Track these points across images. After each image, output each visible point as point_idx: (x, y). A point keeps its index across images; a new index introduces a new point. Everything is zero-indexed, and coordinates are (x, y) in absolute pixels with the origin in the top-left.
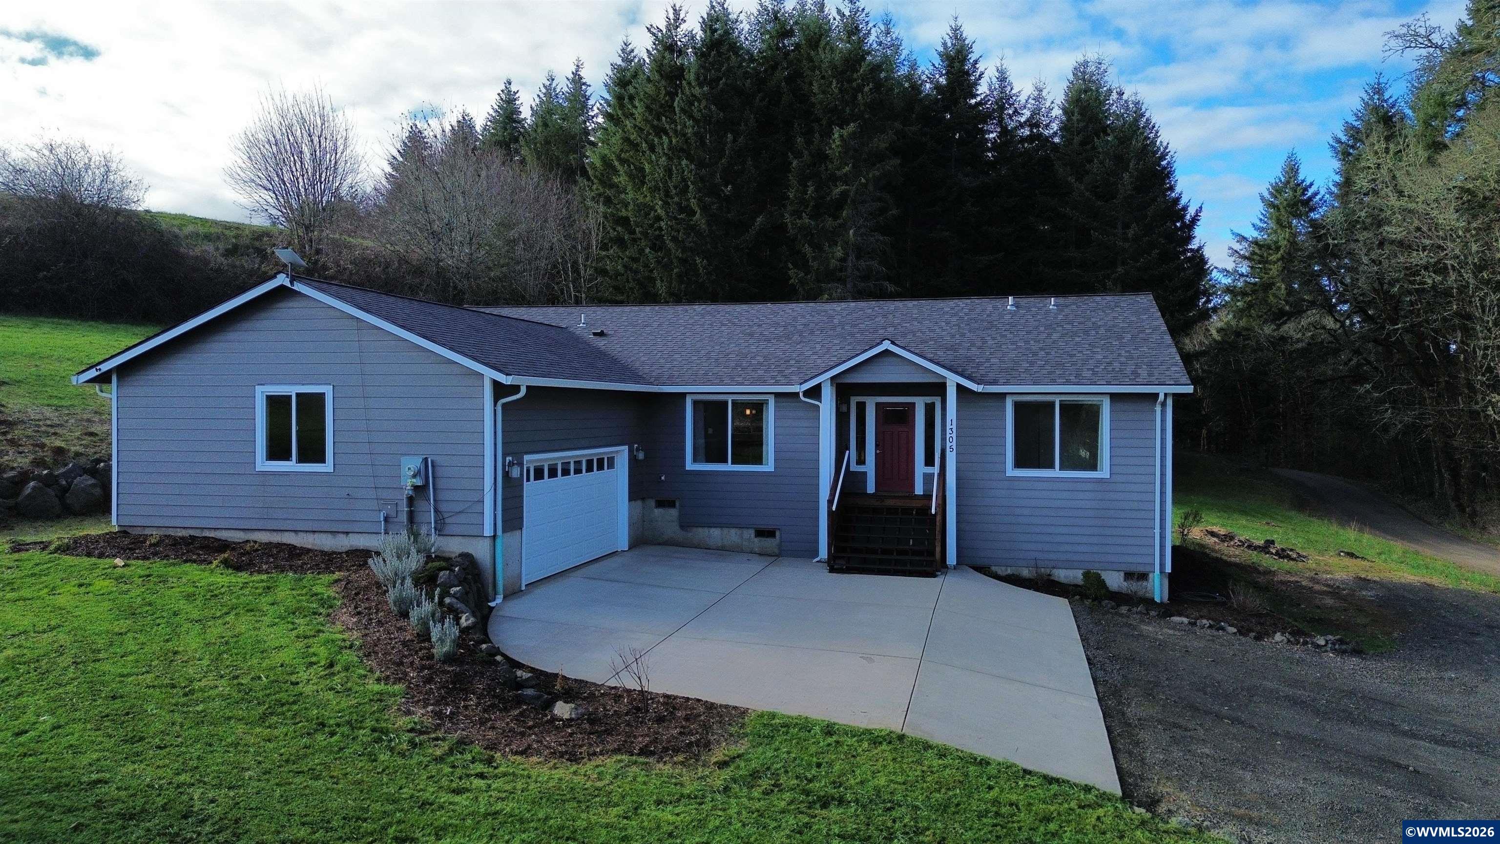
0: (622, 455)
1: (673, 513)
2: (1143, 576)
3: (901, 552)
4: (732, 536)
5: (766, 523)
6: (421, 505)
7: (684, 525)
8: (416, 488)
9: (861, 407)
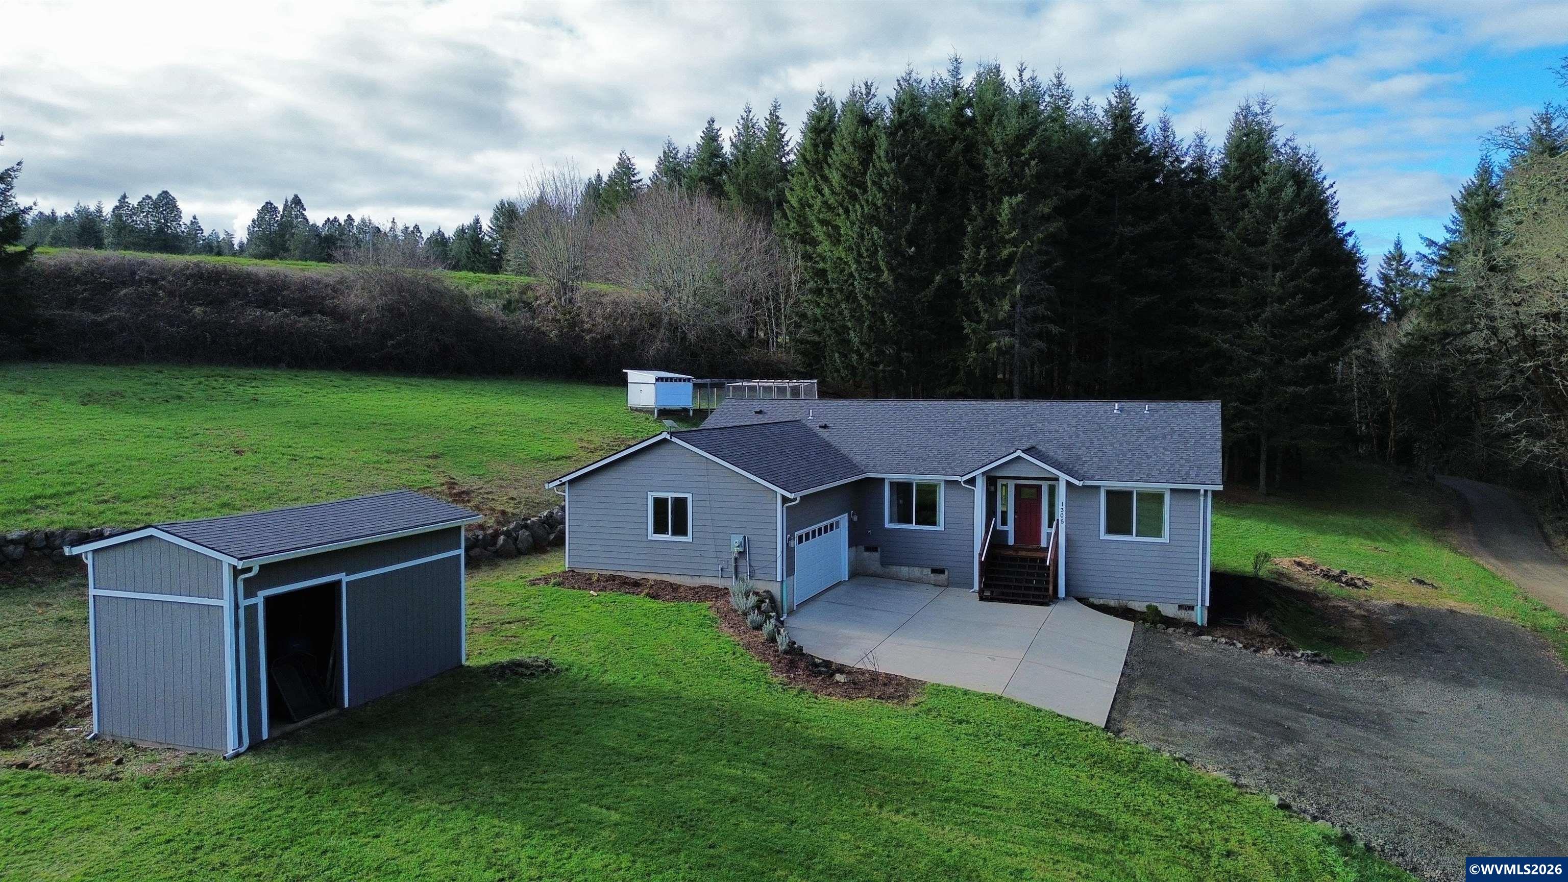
0: (844, 519)
1: (876, 555)
2: (1191, 608)
3: (1027, 588)
4: (916, 572)
5: (938, 565)
6: (742, 563)
7: (884, 564)
8: (740, 553)
9: (1006, 485)
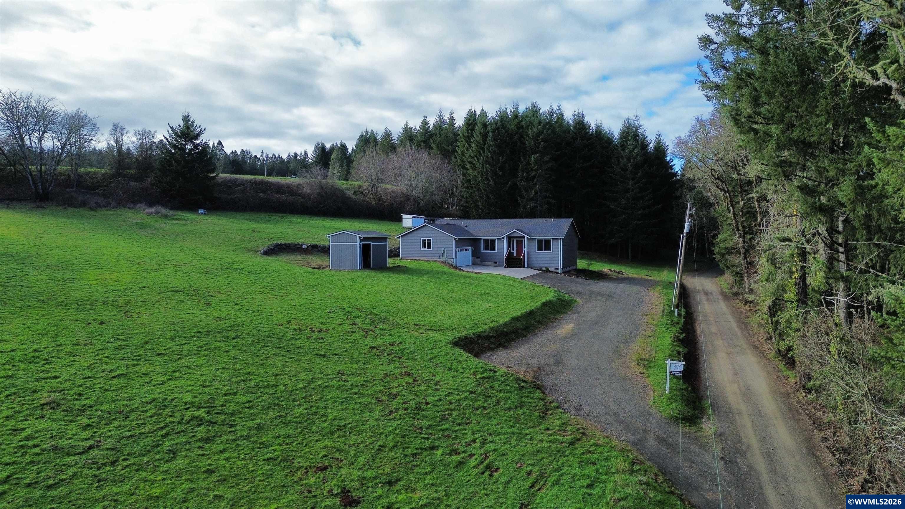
0: (470, 249)
1: (479, 259)
2: (558, 269)
3: (516, 265)
4: (490, 263)
5: (496, 261)
6: (444, 254)
7: (481, 262)
8: (444, 252)
9: (513, 240)
